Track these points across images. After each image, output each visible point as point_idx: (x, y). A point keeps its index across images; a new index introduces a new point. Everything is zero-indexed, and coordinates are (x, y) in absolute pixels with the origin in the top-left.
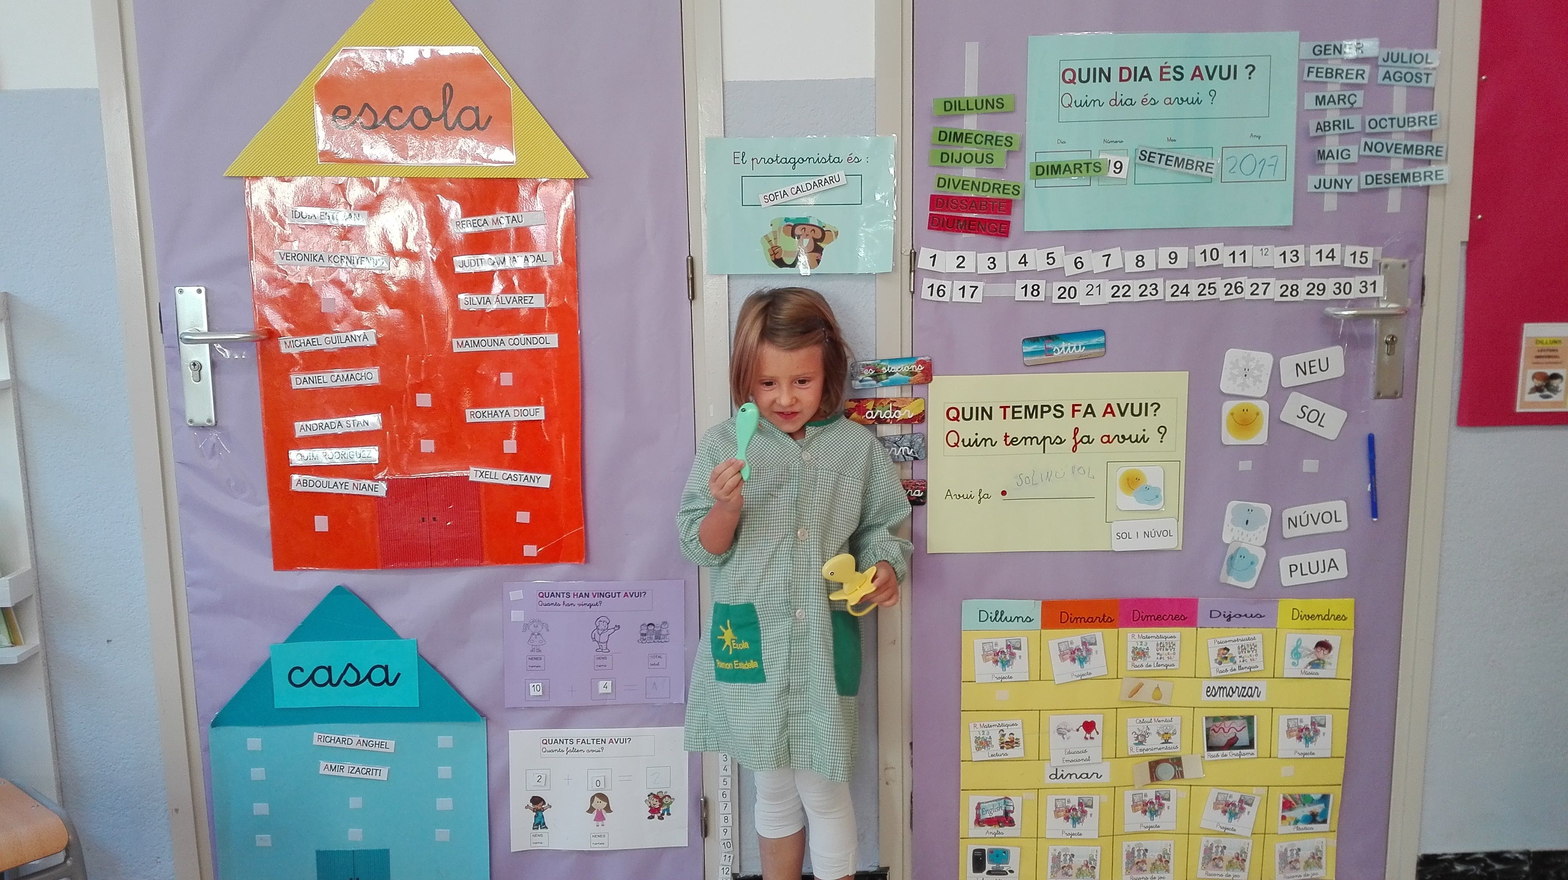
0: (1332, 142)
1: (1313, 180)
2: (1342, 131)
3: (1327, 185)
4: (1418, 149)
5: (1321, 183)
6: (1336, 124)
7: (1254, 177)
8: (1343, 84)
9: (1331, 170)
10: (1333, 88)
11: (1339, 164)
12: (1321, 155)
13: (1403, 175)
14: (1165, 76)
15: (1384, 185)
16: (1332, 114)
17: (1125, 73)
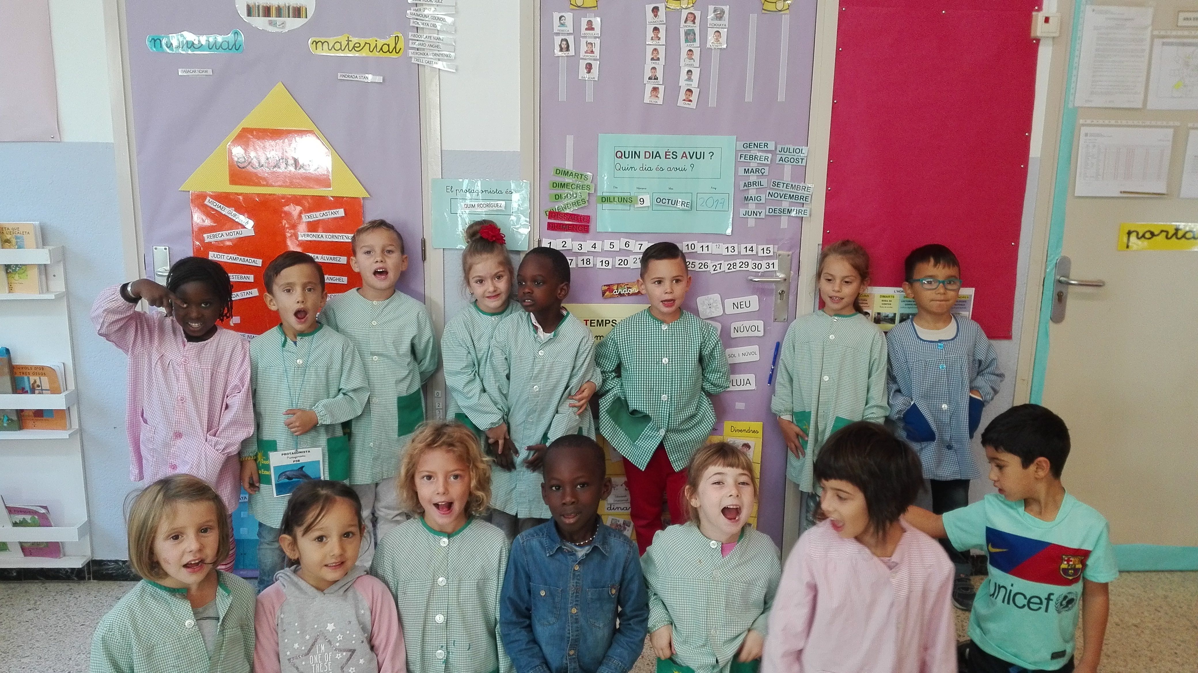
0: (752, 192)
1: (742, 211)
2: (757, 187)
3: (750, 214)
4: (797, 197)
5: (747, 213)
6: (754, 183)
7: (713, 208)
8: (758, 163)
9: (752, 206)
10: (753, 165)
11: (756, 203)
12: (746, 199)
13: (788, 210)
14: (667, 157)
15: (778, 214)
16: (753, 178)
17: (647, 154)
